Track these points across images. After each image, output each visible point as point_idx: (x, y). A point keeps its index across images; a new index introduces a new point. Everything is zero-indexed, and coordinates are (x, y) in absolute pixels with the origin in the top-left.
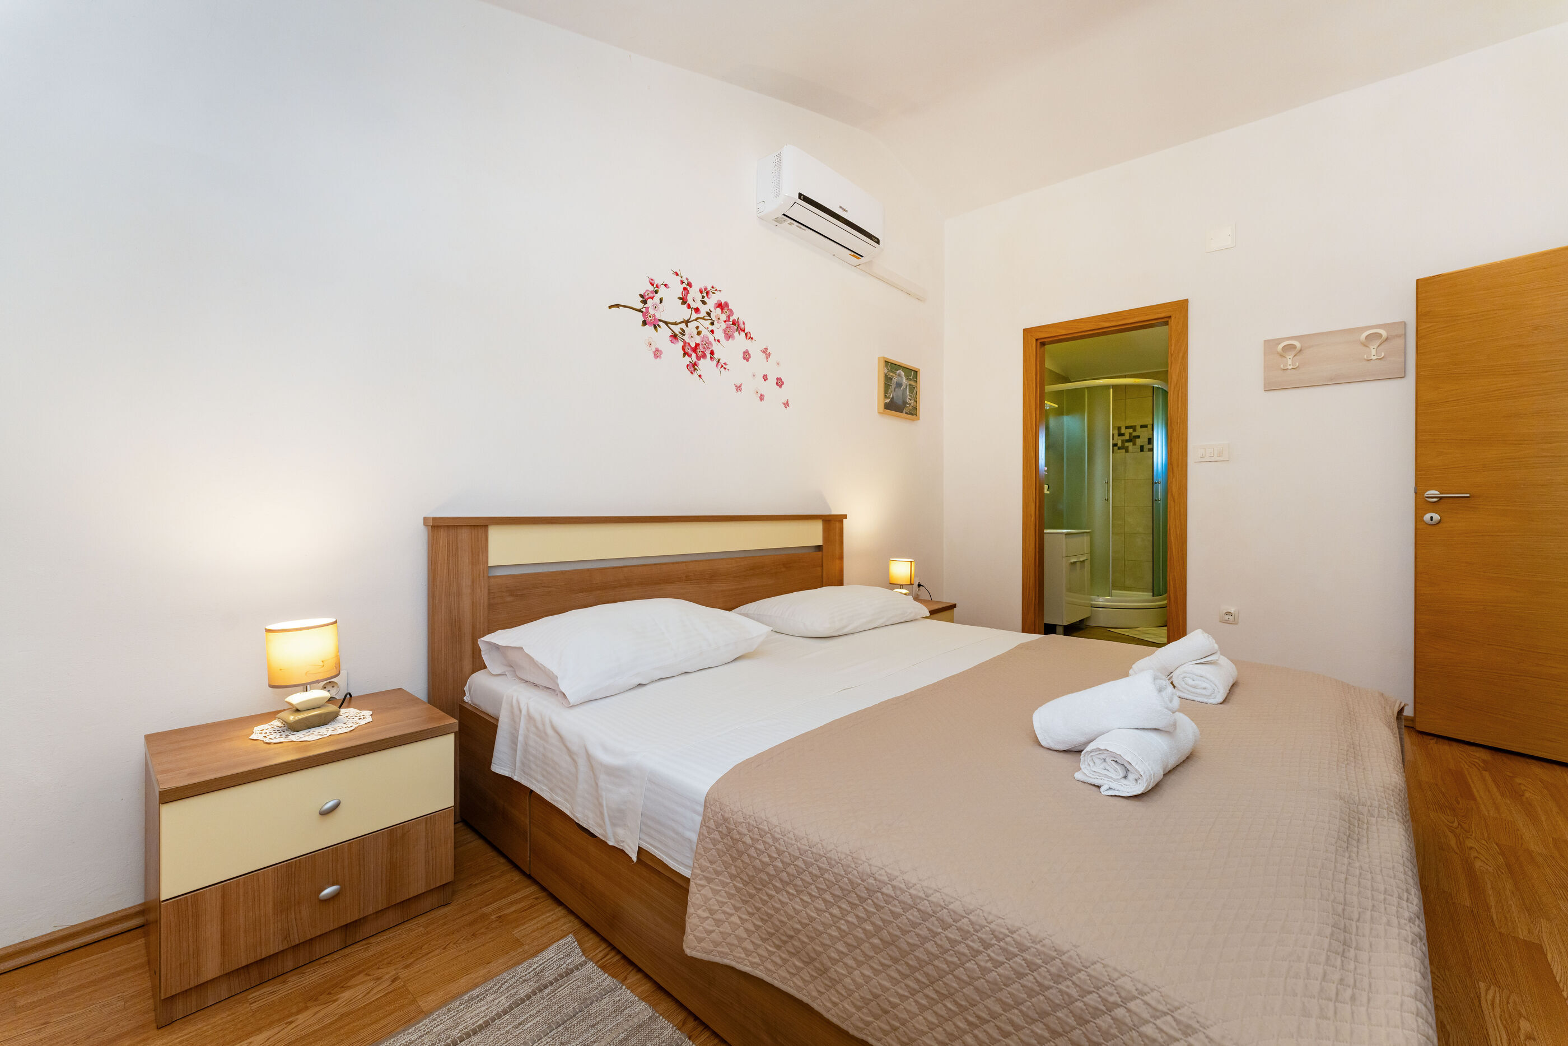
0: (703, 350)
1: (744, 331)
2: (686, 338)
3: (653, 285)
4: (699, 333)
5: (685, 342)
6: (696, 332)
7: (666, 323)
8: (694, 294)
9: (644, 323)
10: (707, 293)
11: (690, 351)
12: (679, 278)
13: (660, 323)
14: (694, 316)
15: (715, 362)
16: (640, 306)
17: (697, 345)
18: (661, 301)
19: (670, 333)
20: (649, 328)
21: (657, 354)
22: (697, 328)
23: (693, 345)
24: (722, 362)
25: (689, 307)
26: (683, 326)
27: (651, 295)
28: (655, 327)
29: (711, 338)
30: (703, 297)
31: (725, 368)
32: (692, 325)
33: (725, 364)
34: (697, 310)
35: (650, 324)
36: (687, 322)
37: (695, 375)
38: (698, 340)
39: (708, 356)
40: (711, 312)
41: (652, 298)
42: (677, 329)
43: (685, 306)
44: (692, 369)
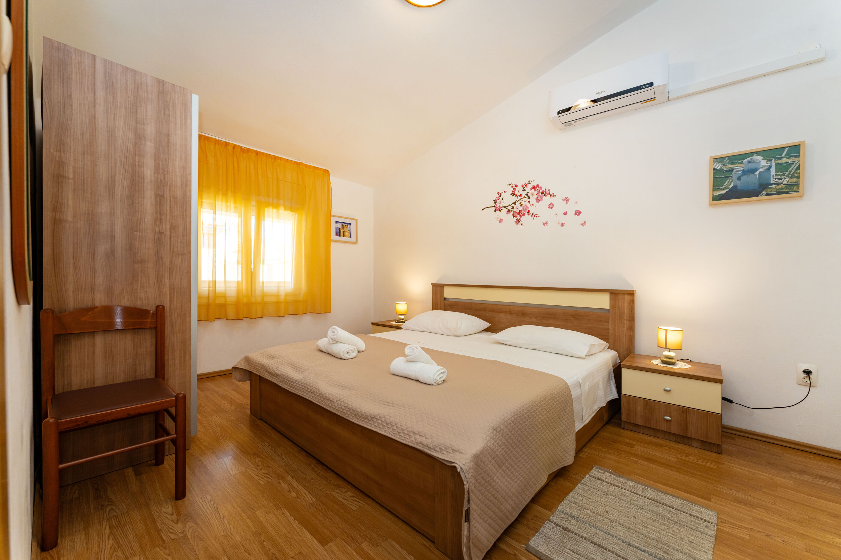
0: (523, 212)
1: (549, 194)
2: (515, 210)
3: (499, 194)
4: (521, 205)
5: (514, 212)
6: (520, 205)
7: (505, 207)
8: (519, 189)
9: (495, 211)
10: (526, 186)
11: (516, 215)
12: (511, 186)
13: (502, 208)
14: (519, 198)
15: (530, 215)
16: (493, 205)
17: (520, 211)
18: (503, 199)
19: (507, 210)
20: (498, 212)
21: (501, 221)
22: (520, 203)
23: (518, 211)
24: (534, 214)
25: (516, 195)
26: (513, 205)
27: (498, 199)
28: (500, 211)
29: (528, 205)
30: (524, 188)
31: (536, 217)
32: (518, 204)
33: (537, 214)
34: (520, 195)
35: (498, 210)
36: (515, 203)
37: (519, 224)
38: (521, 208)
39: (526, 213)
40: (528, 193)
41: (499, 200)
42: (510, 208)
43: (514, 196)
44: (518, 222)
